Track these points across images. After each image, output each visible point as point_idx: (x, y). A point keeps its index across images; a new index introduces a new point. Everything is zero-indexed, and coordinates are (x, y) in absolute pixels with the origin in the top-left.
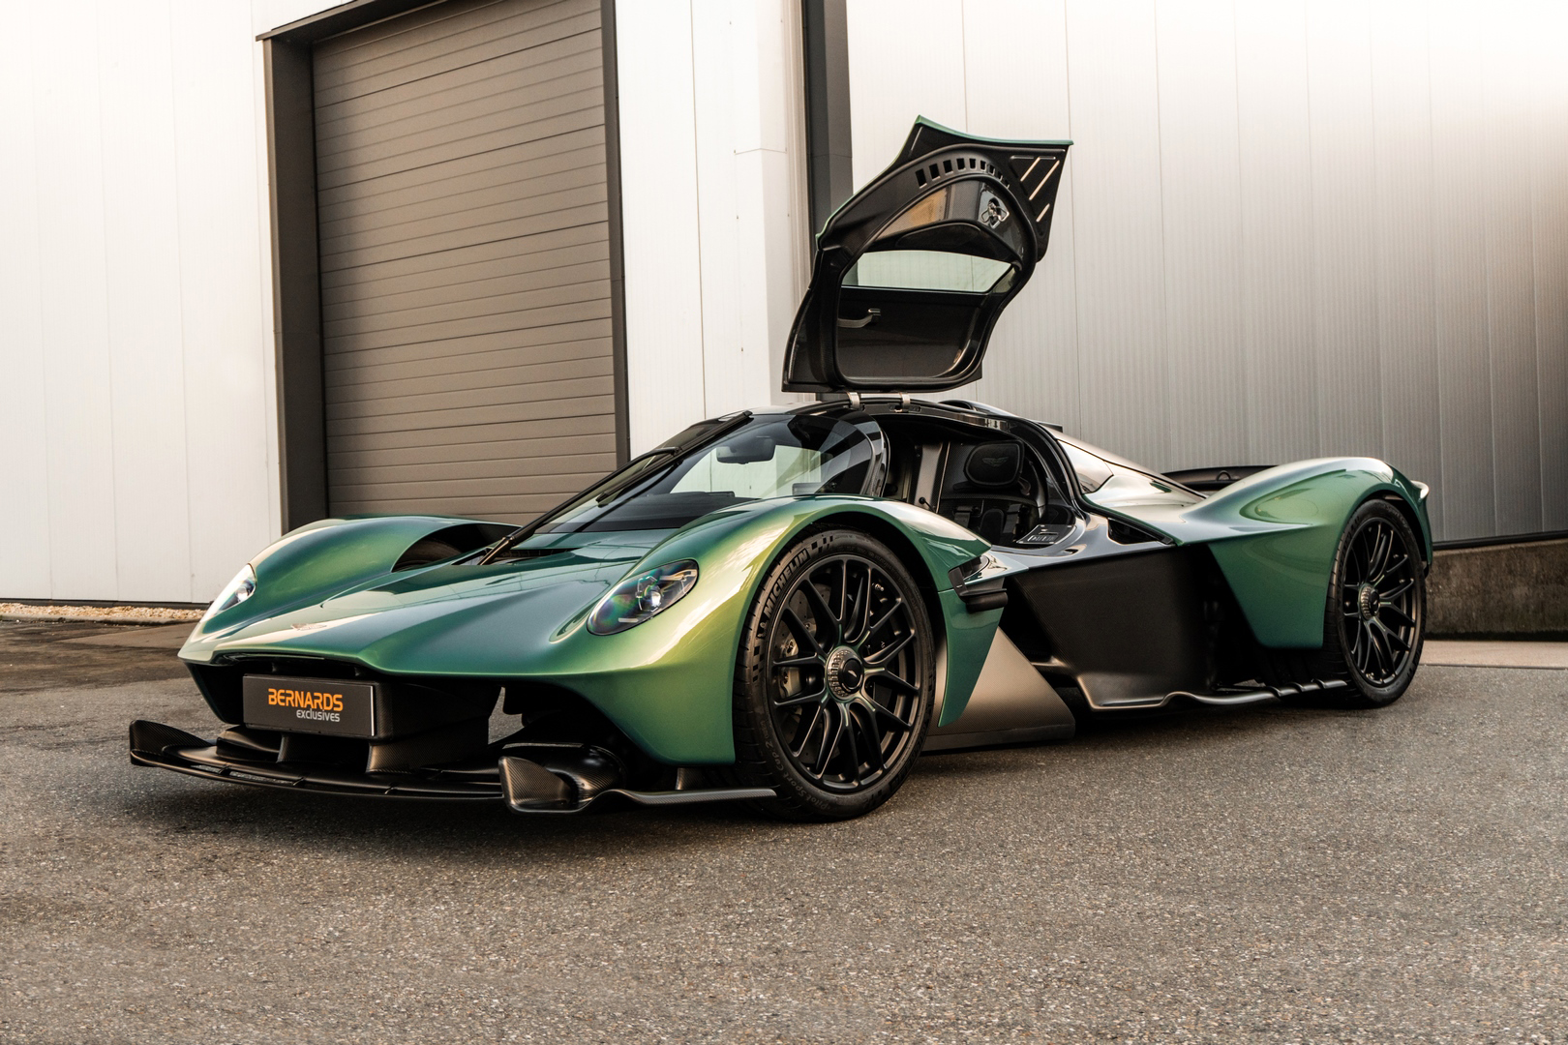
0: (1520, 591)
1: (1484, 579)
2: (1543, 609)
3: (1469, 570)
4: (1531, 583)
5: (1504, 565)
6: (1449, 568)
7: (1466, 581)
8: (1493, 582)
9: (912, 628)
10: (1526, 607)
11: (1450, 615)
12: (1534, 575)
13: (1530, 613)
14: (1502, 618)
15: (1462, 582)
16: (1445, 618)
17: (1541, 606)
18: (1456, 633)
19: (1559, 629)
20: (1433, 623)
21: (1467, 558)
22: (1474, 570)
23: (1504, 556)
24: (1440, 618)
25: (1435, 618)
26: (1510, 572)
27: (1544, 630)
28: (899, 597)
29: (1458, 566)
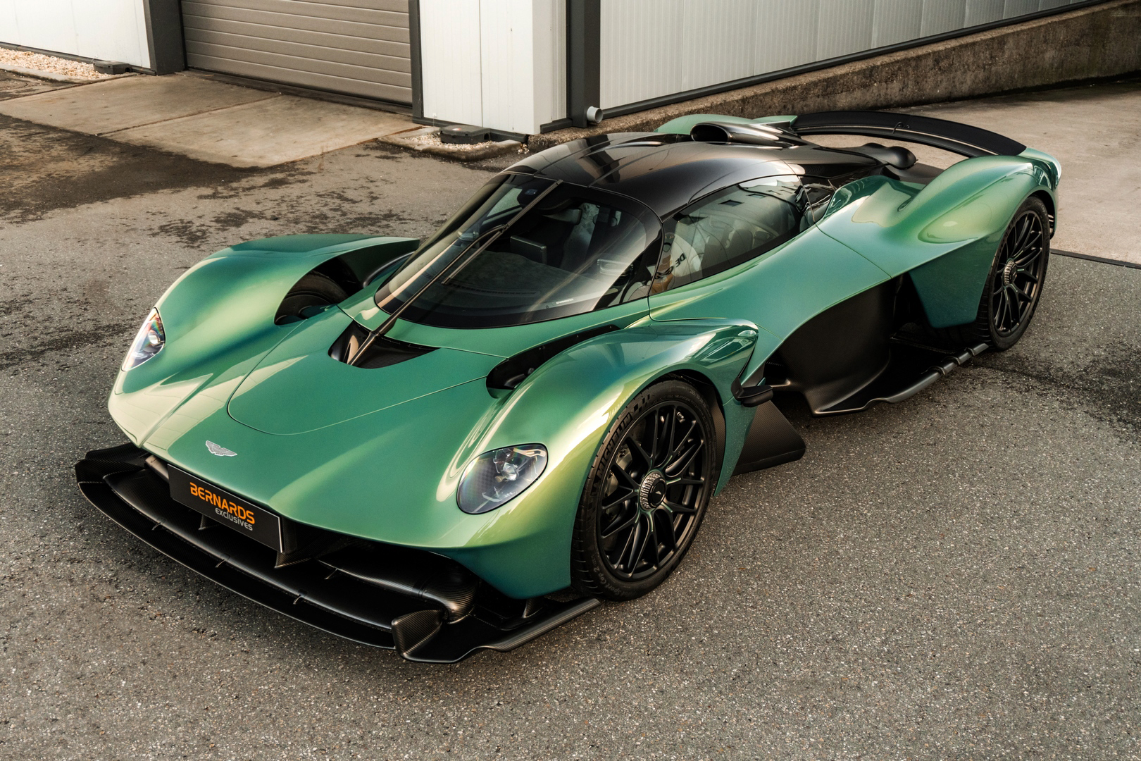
0: (1050, 54)
1: (1027, 49)
2: (1062, 66)
3: (1018, 43)
4: (1058, 48)
5: (1042, 36)
6: (1004, 44)
7: (1014, 52)
8: (1033, 50)
9: (703, 439)
10: (1052, 65)
11: (1000, 78)
12: (1060, 42)
13: (1054, 70)
14: (1034, 76)
15: (1012, 53)
16: (997, 81)
17: (1062, 63)
18: (1003, 91)
19: (1070, 79)
20: (988, 86)
21: (1018, 35)
22: (1022, 43)
23: (1043, 30)
24: (993, 82)
25: (991, 82)
26: (1045, 41)
27: (1060, 80)
28: (694, 419)
29: (1011, 41)
